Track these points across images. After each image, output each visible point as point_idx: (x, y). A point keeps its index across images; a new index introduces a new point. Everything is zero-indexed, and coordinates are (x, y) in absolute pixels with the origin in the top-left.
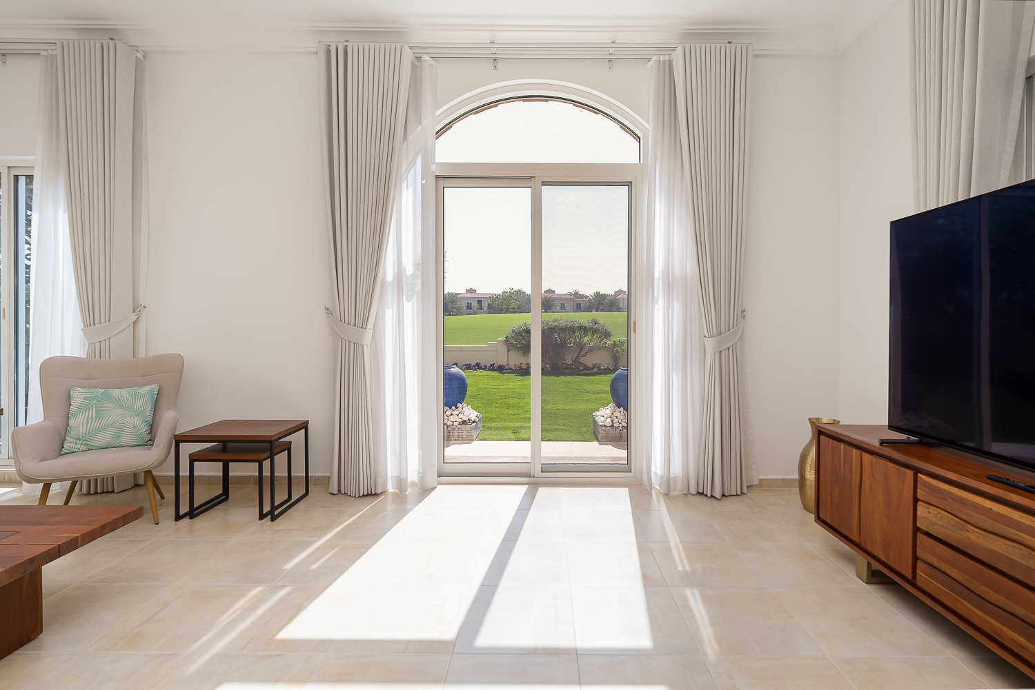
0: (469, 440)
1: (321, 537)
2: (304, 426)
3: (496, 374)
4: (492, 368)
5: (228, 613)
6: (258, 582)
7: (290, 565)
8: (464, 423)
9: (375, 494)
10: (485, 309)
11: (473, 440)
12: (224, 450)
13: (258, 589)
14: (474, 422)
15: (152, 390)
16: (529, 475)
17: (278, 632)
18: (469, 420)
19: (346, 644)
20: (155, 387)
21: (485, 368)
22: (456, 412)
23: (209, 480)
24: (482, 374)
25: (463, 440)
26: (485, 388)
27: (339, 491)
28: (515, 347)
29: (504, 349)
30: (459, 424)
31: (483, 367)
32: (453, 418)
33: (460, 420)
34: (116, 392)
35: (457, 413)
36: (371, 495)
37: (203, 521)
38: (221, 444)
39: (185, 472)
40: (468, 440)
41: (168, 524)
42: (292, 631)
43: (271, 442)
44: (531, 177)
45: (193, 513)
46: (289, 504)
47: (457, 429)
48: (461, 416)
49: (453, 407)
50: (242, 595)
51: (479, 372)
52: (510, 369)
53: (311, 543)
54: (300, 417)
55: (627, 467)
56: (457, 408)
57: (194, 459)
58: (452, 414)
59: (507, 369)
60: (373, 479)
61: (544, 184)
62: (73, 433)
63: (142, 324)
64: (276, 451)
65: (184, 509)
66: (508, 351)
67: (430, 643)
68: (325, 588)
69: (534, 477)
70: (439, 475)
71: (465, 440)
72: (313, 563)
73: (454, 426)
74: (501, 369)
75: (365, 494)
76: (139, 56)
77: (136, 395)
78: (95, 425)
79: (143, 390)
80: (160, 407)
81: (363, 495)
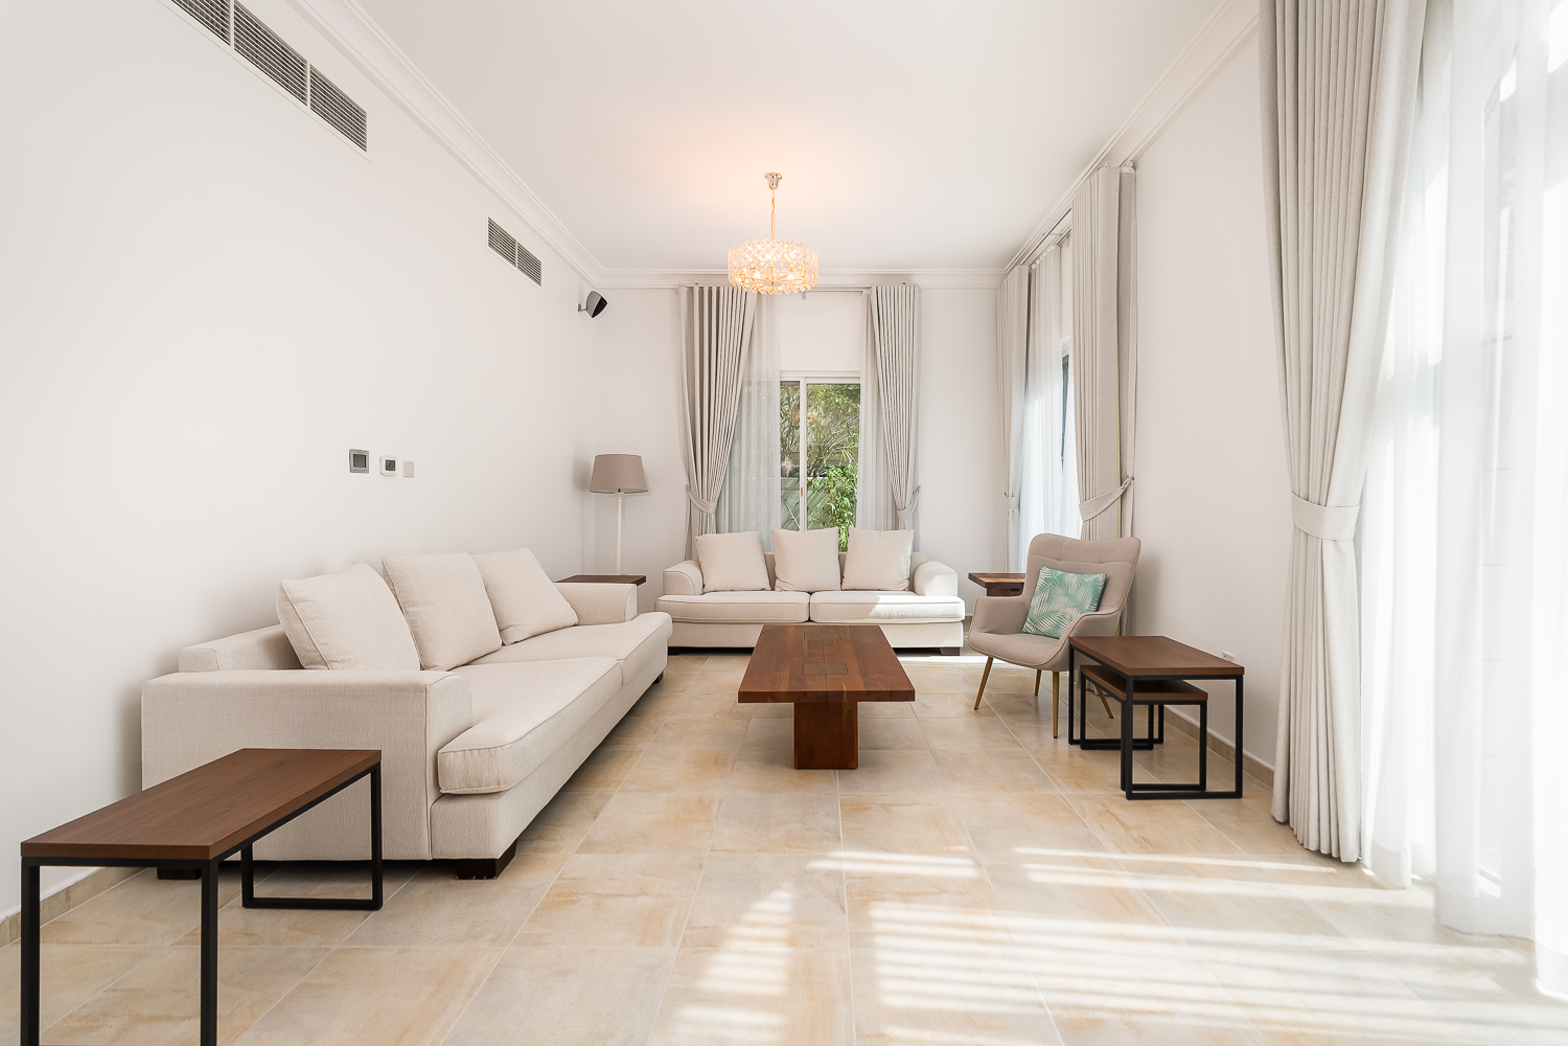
2: (1237, 675)
9: (1338, 861)
20: (1101, 577)
27: (1286, 823)
36: (1330, 857)
41: (1064, 746)
43: (1124, 676)
45: (1086, 745)
46: (1196, 792)
57: (1085, 672)
62: (1030, 613)
63: (1129, 500)
65: (1076, 737)
75: (1324, 851)
76: (1127, 169)
77: (1081, 583)
78: (1044, 609)
79: (1089, 579)
80: (1104, 602)
81: (1318, 852)
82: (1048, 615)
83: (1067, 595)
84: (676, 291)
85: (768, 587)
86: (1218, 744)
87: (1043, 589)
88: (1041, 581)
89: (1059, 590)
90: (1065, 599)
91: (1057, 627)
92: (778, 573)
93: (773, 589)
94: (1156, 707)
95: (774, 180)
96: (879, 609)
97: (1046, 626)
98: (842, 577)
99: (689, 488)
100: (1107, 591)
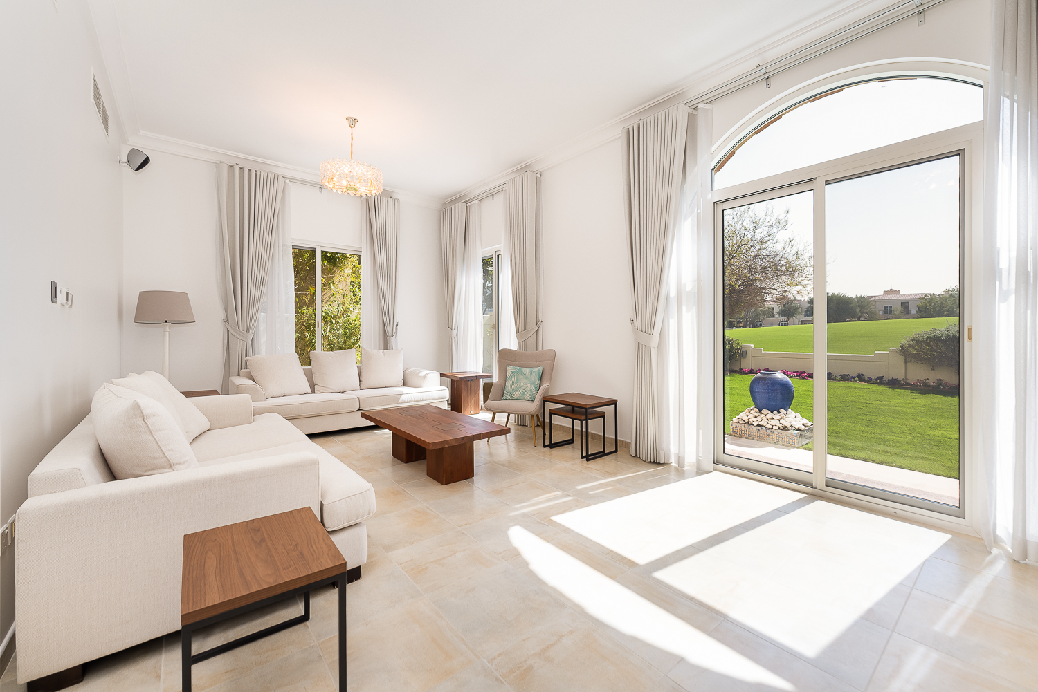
0: (790, 445)
1: (607, 478)
2: (615, 403)
3: (882, 388)
4: (880, 381)
5: (540, 497)
6: (560, 489)
7: (580, 487)
8: (785, 428)
9: (659, 463)
10: (914, 312)
11: (794, 447)
12: (573, 411)
13: (558, 493)
14: (798, 429)
15: (539, 370)
16: (811, 485)
17: (552, 516)
18: (791, 426)
19: (579, 535)
20: (541, 368)
21: (869, 381)
22: (778, 416)
23: (564, 428)
24: (862, 387)
25: (783, 445)
26: (852, 401)
27: (636, 455)
28: (917, 358)
29: (900, 360)
30: (779, 429)
31: (866, 379)
32: (772, 422)
33: (780, 425)
34: (524, 369)
35: (779, 418)
36: (656, 463)
37: (556, 451)
38: (571, 408)
39: (547, 420)
40: (788, 446)
41: (541, 448)
42: (557, 519)
43: (586, 409)
44: (812, 180)
45: (552, 446)
46: (602, 454)
47: (776, 433)
48: (782, 421)
49: (775, 412)
50: (549, 492)
51: (859, 385)
52: (909, 384)
53: (601, 479)
54: (611, 396)
55: (959, 511)
56: (779, 413)
57: (552, 412)
58: (773, 418)
59: (903, 384)
60: (657, 451)
61: (827, 183)
62: (507, 389)
63: (540, 332)
64: (590, 416)
65: (547, 442)
66: (906, 362)
67: (624, 558)
68: (590, 505)
69: (816, 488)
70: (716, 462)
71: (786, 445)
72: (592, 490)
73: (773, 430)
74: (893, 384)
75: (652, 461)
76: (539, 175)
77: (532, 372)
78: (515, 386)
79: (536, 369)
80: (543, 380)
81: (650, 462)
82: (517, 389)
83: (526, 378)
84: (218, 166)
85: (310, 391)
86: (594, 436)
87: (511, 377)
88: (509, 373)
89: (521, 376)
90: (525, 380)
91: (524, 394)
92: (316, 380)
93: (313, 392)
94: (584, 422)
95: (353, 122)
96: (404, 398)
97: (517, 394)
98: (360, 381)
99: (227, 320)
100: (543, 375)
